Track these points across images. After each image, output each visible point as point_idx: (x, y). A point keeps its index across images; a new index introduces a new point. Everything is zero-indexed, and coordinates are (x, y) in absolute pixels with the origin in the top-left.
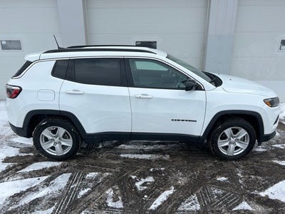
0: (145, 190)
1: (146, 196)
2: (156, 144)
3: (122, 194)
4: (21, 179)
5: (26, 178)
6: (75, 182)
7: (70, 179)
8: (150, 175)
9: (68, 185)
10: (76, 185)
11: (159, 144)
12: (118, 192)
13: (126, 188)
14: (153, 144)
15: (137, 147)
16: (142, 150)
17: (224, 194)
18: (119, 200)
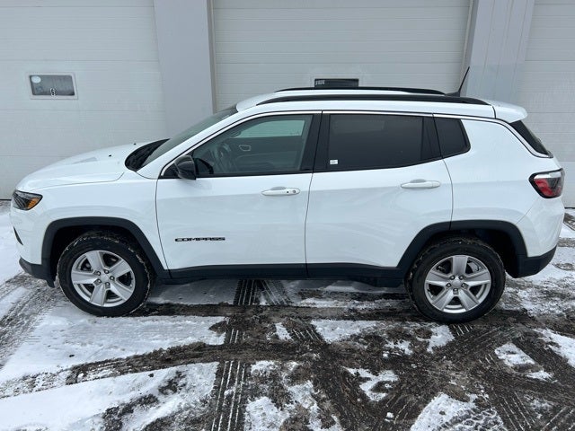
0: (384, 401)
1: (390, 415)
2: (380, 297)
3: (338, 409)
4: (114, 375)
5: (123, 373)
6: (232, 383)
7: (219, 374)
8: (385, 368)
9: (218, 389)
10: (234, 389)
11: (386, 296)
12: (327, 405)
13: (341, 395)
14: (372, 299)
15: (340, 304)
16: (354, 310)
17: (555, 410)
18: (333, 423)
